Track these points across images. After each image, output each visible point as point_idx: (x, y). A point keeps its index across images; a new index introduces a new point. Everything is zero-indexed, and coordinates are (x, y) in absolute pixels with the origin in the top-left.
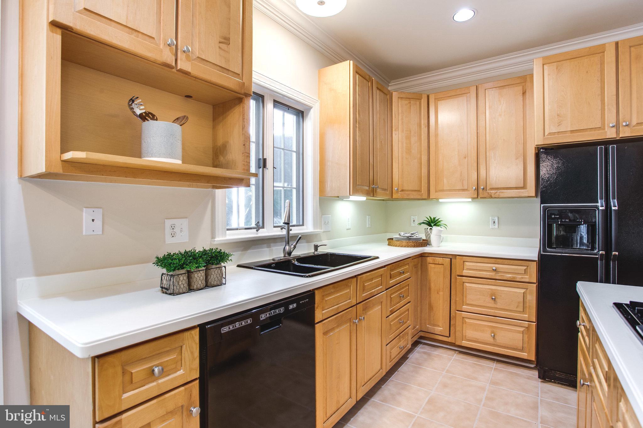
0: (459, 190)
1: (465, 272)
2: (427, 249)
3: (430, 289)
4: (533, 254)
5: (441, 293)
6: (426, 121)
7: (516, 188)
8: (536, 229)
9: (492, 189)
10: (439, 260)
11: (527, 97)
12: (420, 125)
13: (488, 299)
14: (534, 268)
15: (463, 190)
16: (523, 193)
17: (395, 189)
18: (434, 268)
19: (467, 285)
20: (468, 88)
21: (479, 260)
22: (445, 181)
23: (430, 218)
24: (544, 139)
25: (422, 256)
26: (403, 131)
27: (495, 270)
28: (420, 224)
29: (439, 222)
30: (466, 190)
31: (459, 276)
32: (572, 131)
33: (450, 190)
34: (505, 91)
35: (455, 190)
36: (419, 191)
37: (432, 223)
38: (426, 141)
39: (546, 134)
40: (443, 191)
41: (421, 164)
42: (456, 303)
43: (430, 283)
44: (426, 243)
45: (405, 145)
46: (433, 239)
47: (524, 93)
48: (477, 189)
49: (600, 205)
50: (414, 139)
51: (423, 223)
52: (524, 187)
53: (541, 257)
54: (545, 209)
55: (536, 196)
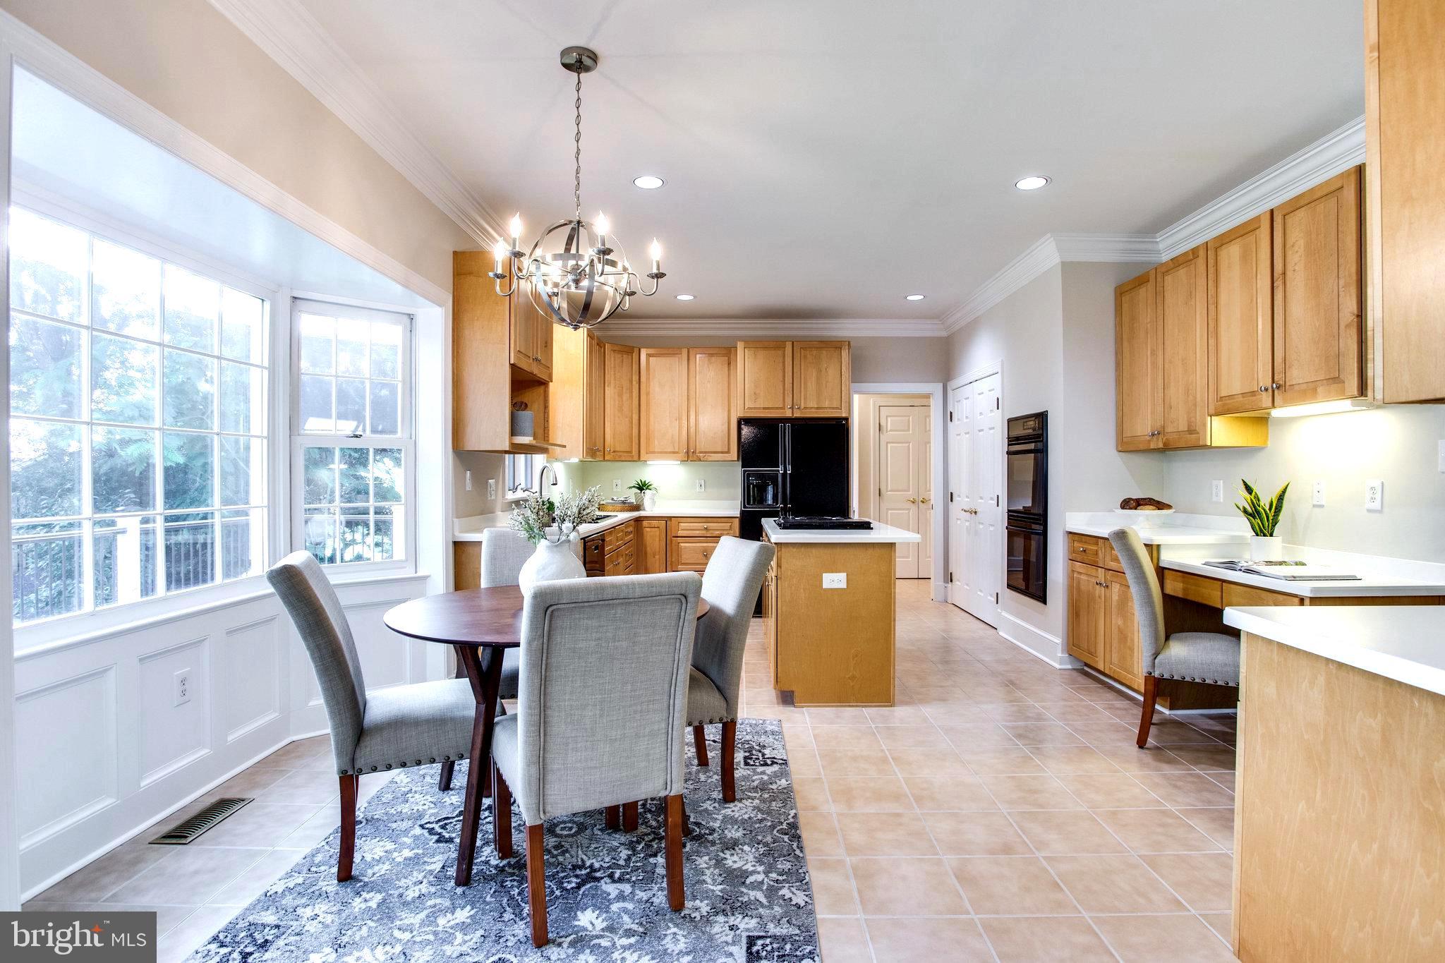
0: (670, 452)
1: (680, 533)
2: (642, 513)
3: (646, 553)
4: (737, 513)
5: (657, 557)
6: (638, 378)
7: (722, 453)
8: (738, 492)
9: (701, 452)
10: (655, 523)
11: (732, 368)
12: (631, 381)
13: (701, 556)
14: (737, 522)
15: (674, 453)
16: (727, 457)
17: (607, 449)
18: (651, 531)
19: (682, 544)
20: (680, 348)
21: (692, 520)
22: (656, 442)
23: (641, 481)
24: (744, 412)
25: (638, 520)
26: (615, 387)
27: (706, 529)
28: (630, 488)
29: (650, 485)
30: (677, 453)
31: (674, 537)
32: (764, 408)
33: (661, 452)
34: (713, 359)
35: (666, 453)
36: (631, 452)
37: (642, 487)
38: (638, 398)
39: (746, 408)
40: (654, 452)
41: (632, 423)
42: (671, 564)
43: (646, 548)
44: (637, 508)
45: (617, 402)
46: (647, 503)
47: (729, 364)
48: (688, 452)
49: (781, 470)
50: (626, 397)
51: (634, 487)
52: (728, 452)
53: (742, 513)
54: (745, 471)
55: (738, 460)
